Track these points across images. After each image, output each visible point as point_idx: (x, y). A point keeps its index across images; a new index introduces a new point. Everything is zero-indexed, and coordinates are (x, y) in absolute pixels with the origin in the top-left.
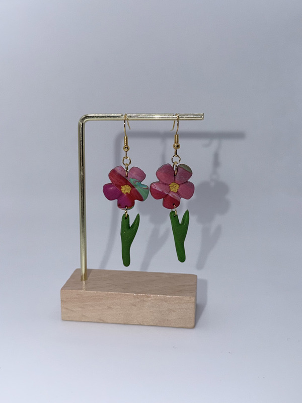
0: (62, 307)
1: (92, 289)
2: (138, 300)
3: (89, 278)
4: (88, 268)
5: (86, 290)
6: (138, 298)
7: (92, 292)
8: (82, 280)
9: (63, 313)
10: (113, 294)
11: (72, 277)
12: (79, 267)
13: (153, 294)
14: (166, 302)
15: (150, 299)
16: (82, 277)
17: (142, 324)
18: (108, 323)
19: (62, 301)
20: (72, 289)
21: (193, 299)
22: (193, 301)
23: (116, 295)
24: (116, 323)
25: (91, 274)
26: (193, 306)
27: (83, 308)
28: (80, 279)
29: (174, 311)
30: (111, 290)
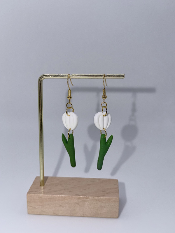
0: (28, 206)
1: (48, 193)
2: (80, 200)
3: (46, 183)
4: (45, 175)
5: (44, 193)
6: (80, 199)
7: (48, 195)
8: (41, 186)
9: (28, 209)
10: (63, 197)
11: (34, 183)
12: (39, 175)
13: (90, 196)
14: (99, 201)
15: (88, 199)
16: (41, 183)
17: (83, 216)
18: (59, 216)
19: (28, 202)
20: (35, 194)
21: (118, 199)
22: (118, 200)
23: (65, 197)
24: (65, 216)
25: (48, 181)
26: (117, 204)
27: (42, 206)
28: (40, 185)
29: (104, 207)
30: (61, 194)
